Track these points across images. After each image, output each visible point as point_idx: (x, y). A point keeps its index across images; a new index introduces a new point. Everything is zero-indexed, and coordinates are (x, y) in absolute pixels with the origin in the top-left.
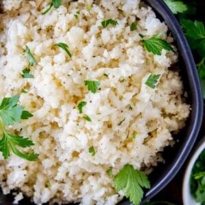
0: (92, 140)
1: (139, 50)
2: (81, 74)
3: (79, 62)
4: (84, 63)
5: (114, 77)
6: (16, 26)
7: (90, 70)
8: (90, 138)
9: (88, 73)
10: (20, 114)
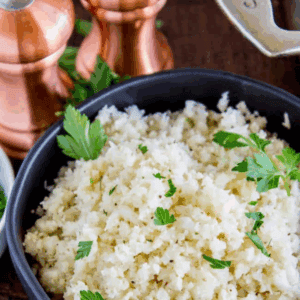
0: (146, 159)
1: (112, 292)
2: (183, 232)
3: (189, 250)
4: (182, 250)
5: (138, 241)
6: (290, 283)
7: (172, 242)
8: (150, 160)
9: (173, 236)
10: (249, 167)
